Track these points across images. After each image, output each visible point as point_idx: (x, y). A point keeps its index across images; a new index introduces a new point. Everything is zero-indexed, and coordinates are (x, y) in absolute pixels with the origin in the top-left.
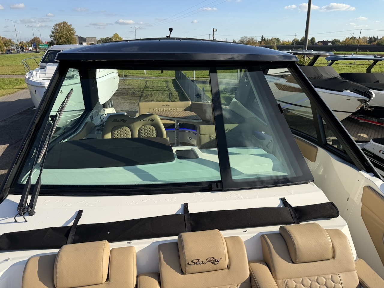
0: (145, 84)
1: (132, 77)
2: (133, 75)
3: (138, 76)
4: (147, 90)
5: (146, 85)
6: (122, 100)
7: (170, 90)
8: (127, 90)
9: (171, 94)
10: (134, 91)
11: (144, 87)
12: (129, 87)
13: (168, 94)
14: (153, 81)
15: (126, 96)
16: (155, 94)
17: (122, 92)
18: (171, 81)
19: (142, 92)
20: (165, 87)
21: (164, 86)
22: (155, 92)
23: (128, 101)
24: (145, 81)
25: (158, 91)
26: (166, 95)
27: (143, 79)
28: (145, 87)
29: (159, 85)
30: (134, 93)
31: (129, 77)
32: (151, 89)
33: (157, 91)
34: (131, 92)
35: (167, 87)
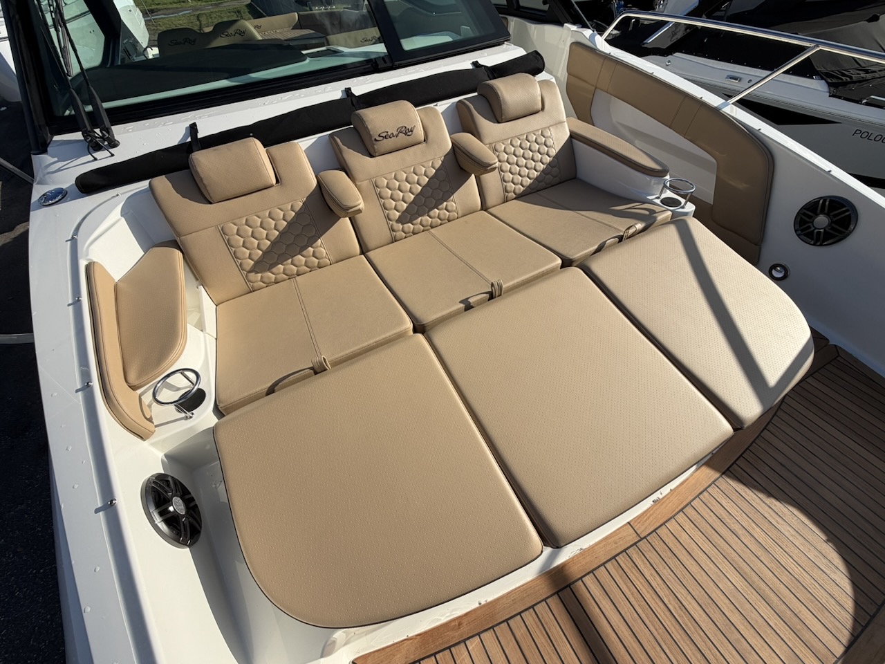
1: (165, 11)
2: (165, 6)
3: (177, 8)
14: (210, 15)
18: (245, 8)
24: (196, 18)
27: (189, 13)
31: (159, 13)
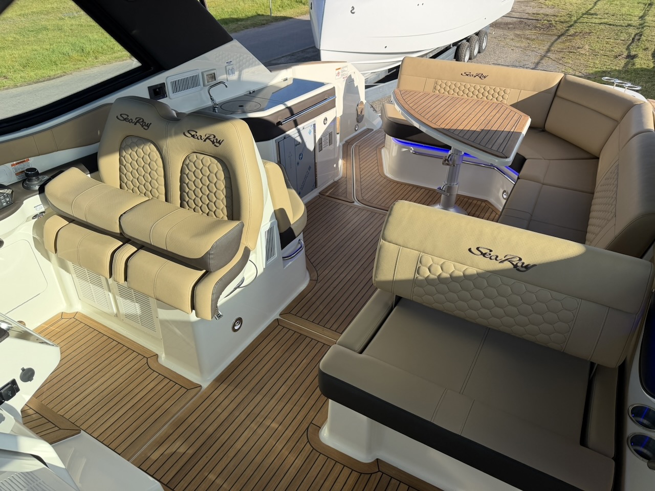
0: (590, 7)
4: (586, 20)
5: (589, 10)
6: (513, 39)
7: (643, 28)
8: (539, 17)
9: (641, 35)
10: (553, 22)
11: (583, 14)
12: (550, 11)
13: (633, 36)
15: (527, 32)
16: (598, 33)
17: (526, 21)
19: (571, 26)
20: (637, 18)
21: (636, 13)
22: (602, 27)
23: (524, 43)
25: (610, 25)
26: (624, 36)
28: (587, 13)
29: (624, 10)
30: (550, 26)
32: (596, 18)
33: (607, 26)
34: (546, 22)
35: (642, 17)
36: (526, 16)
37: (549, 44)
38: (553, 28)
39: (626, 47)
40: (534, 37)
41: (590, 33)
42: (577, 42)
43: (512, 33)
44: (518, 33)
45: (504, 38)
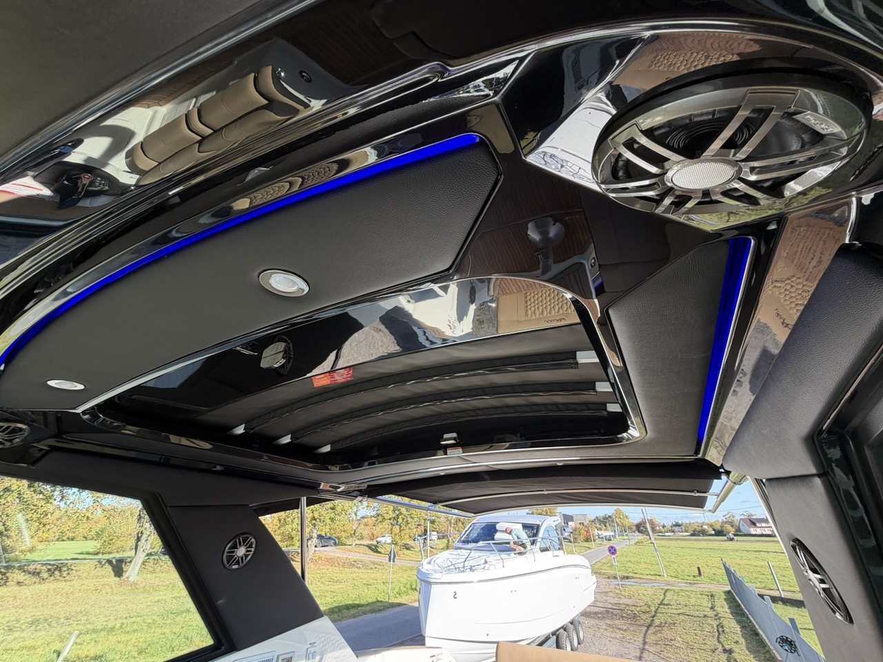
0: (662, 597)
4: (663, 610)
5: (663, 601)
6: (606, 630)
7: (719, 618)
8: (622, 607)
9: (722, 627)
10: (636, 612)
11: (659, 605)
12: (629, 602)
13: (715, 626)
15: (617, 622)
16: (682, 624)
17: (612, 610)
19: (653, 616)
20: (708, 609)
21: (705, 605)
22: (681, 617)
23: (619, 634)
25: (688, 615)
26: (708, 628)
28: (661, 604)
29: (693, 601)
30: (635, 616)
32: (673, 609)
33: (686, 617)
34: (629, 612)
35: (712, 608)
36: (610, 606)
37: (642, 635)
38: (638, 618)
39: (716, 639)
40: (625, 628)
41: (674, 624)
42: (667, 633)
43: (603, 622)
44: (609, 623)
45: (598, 628)
